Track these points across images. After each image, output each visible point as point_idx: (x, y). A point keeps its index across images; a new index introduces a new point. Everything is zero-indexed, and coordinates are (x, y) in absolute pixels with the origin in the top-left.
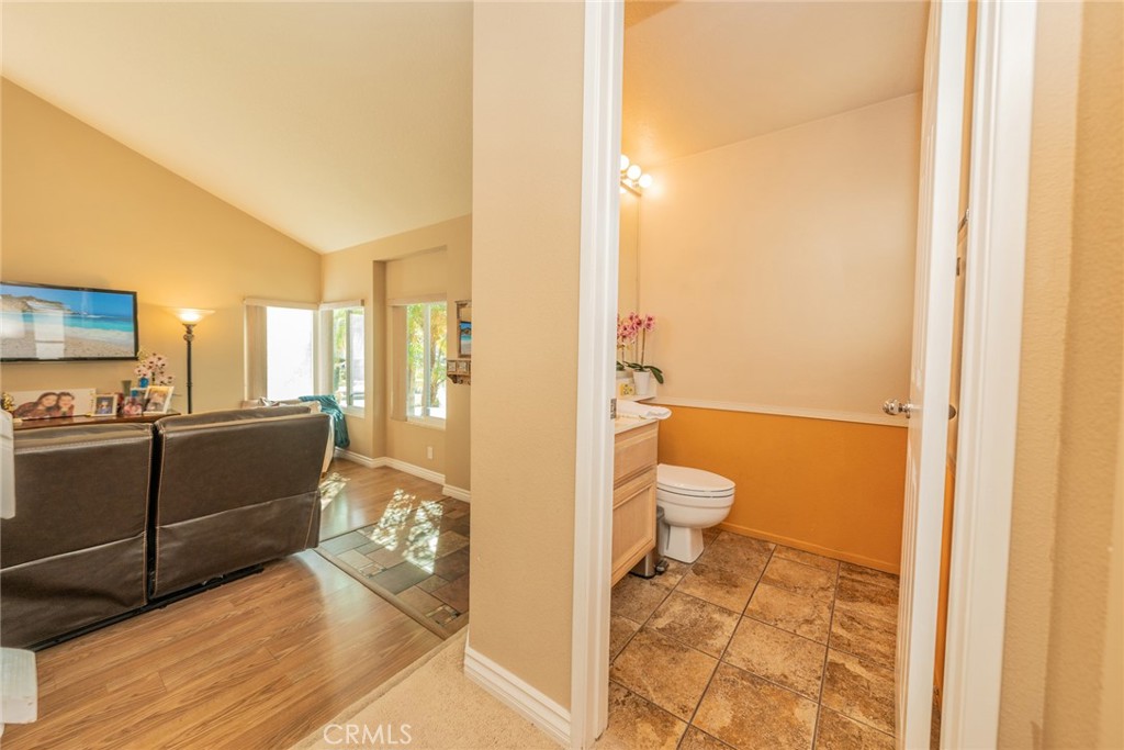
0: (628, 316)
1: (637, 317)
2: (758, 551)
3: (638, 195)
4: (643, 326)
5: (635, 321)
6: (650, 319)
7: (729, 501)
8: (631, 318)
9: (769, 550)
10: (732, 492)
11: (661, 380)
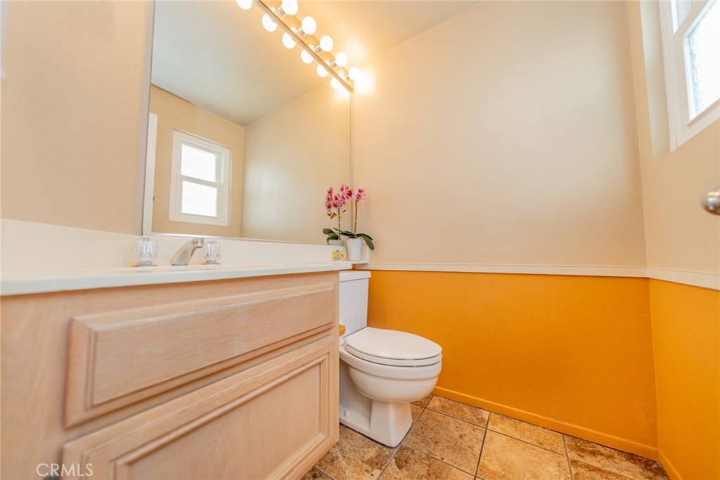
0: (339, 187)
1: (347, 188)
2: (472, 423)
3: (350, 89)
4: (354, 197)
5: (346, 192)
6: (360, 191)
7: (437, 369)
8: (342, 190)
9: (483, 420)
10: (440, 358)
11: (372, 247)
